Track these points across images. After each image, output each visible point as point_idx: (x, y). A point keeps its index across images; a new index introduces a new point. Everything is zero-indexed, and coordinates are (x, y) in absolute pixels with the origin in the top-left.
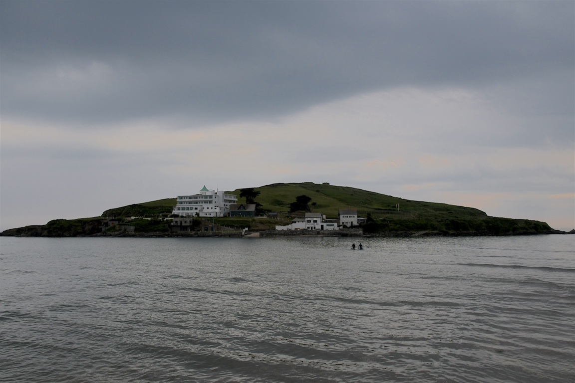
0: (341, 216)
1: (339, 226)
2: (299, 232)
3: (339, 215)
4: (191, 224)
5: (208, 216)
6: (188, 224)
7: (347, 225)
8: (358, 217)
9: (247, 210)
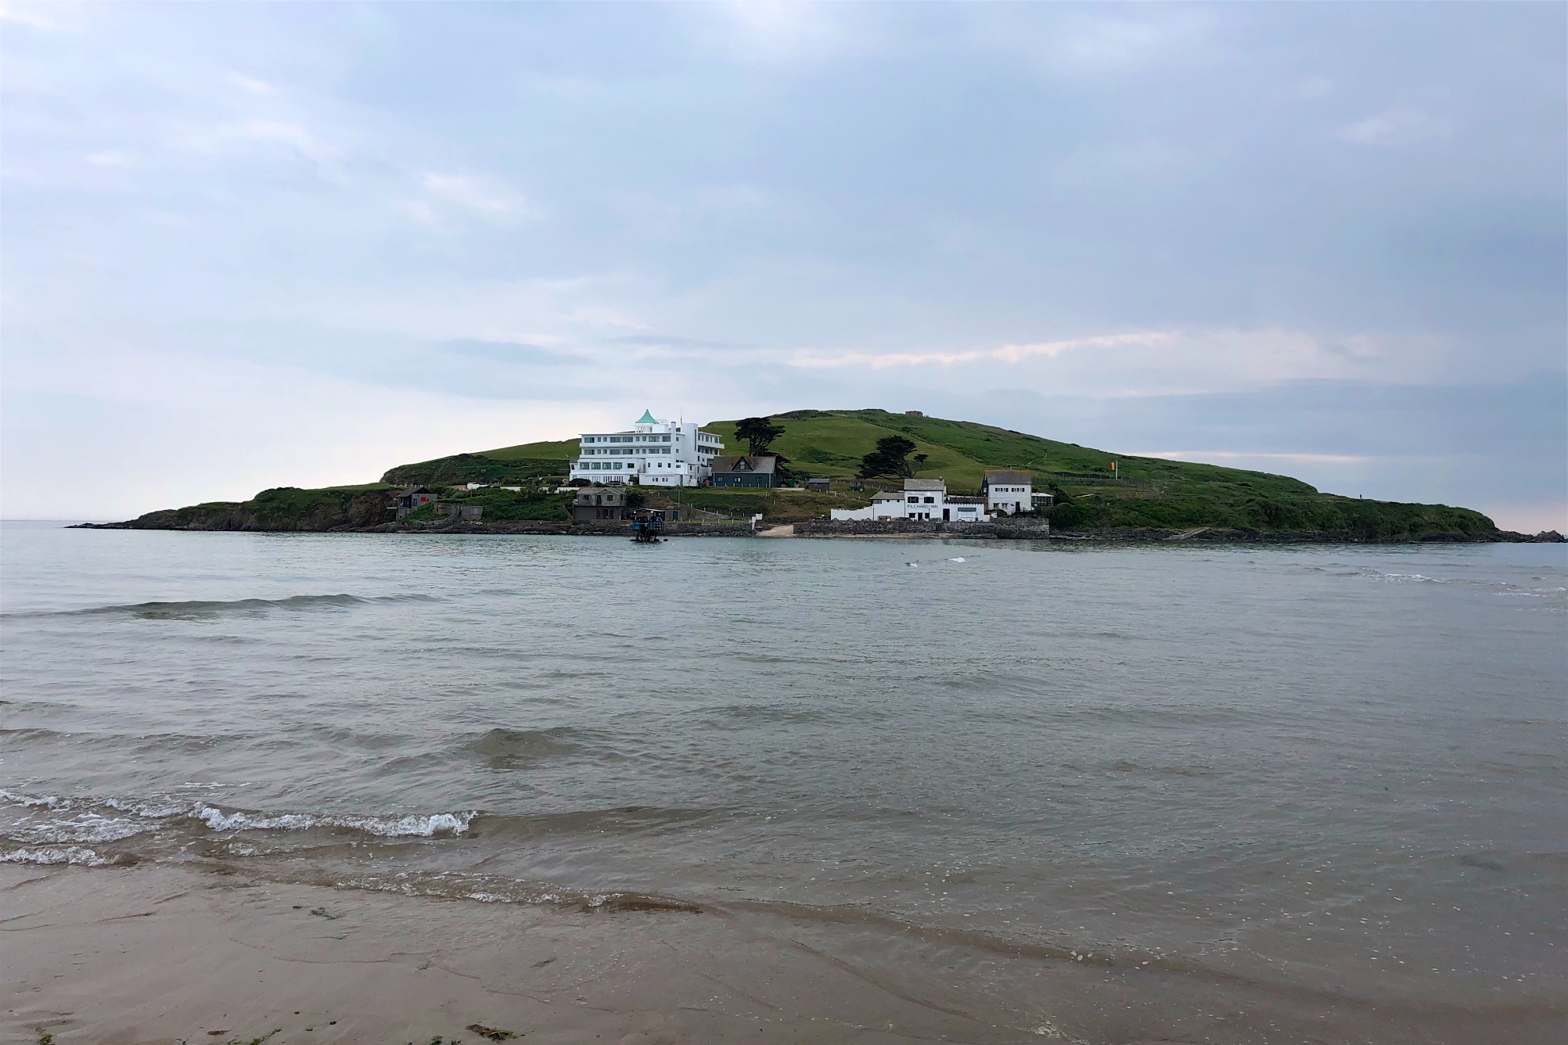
0: (992, 488)
1: (988, 512)
2: (890, 526)
3: (986, 484)
4: (624, 503)
6: (616, 502)
7: (1005, 510)
8: (1034, 491)
9: (755, 472)
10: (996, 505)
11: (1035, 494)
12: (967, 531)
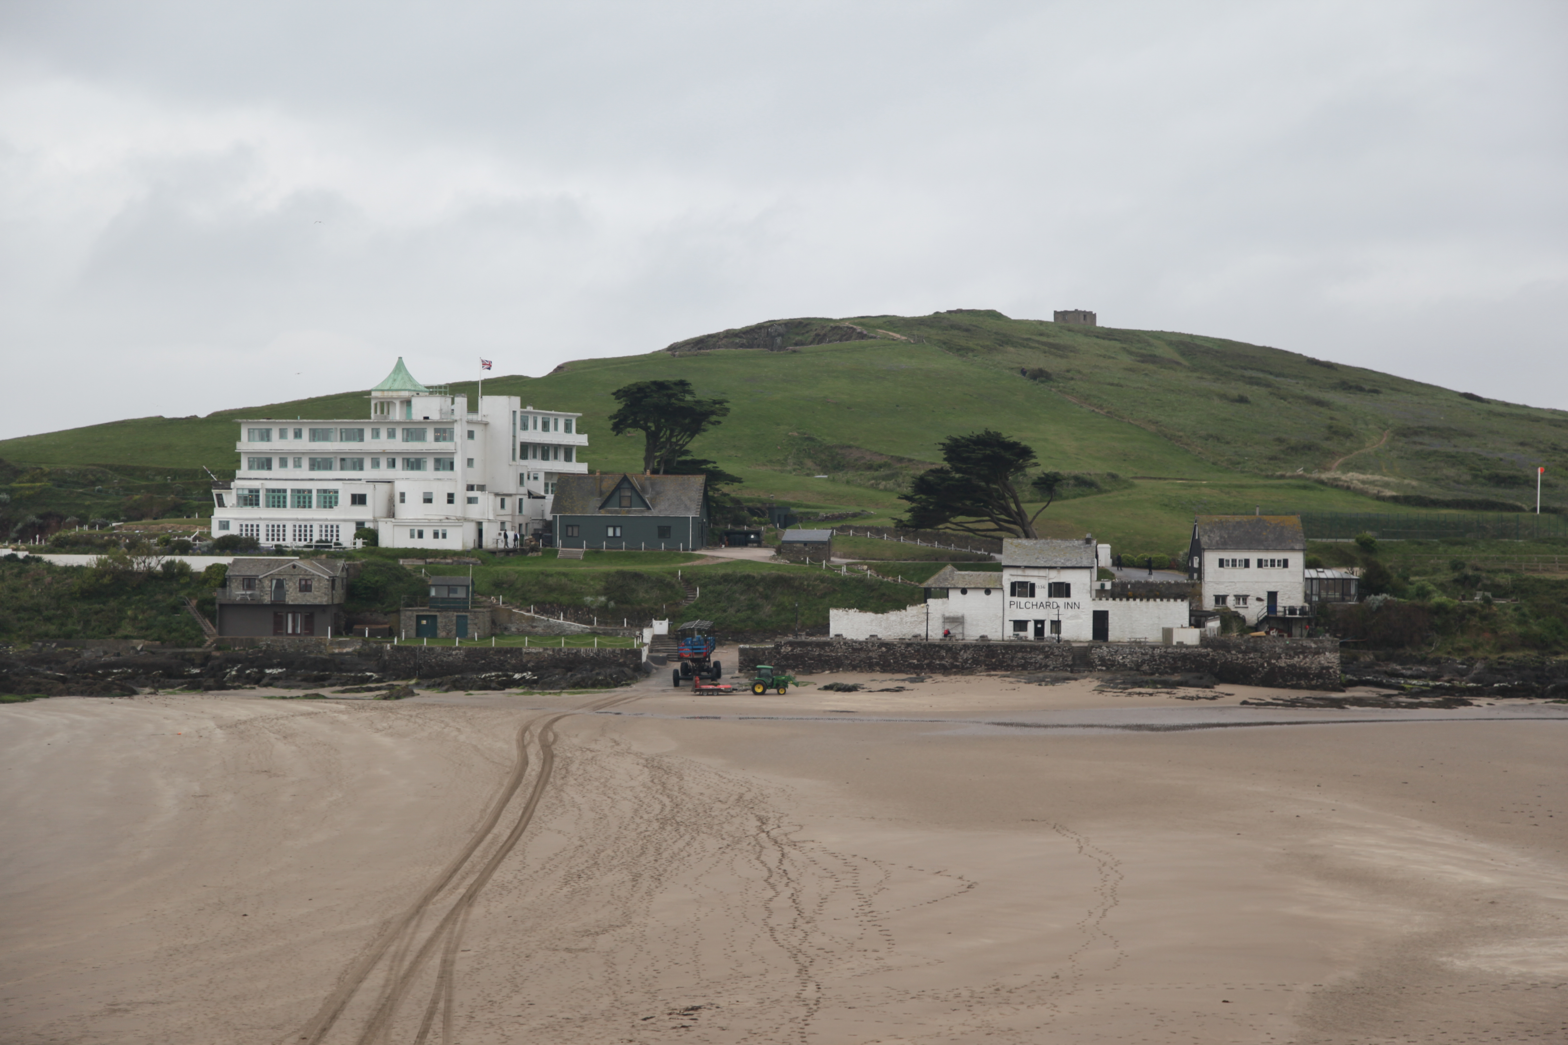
0: (1211, 559)
1: (1197, 619)
2: (965, 655)
3: (1197, 549)
4: (339, 596)
5: (428, 543)
6: (319, 596)
7: (1242, 612)
8: (1309, 565)
9: (654, 513)
10: (1220, 599)
11: (1312, 573)
12: (1145, 667)
